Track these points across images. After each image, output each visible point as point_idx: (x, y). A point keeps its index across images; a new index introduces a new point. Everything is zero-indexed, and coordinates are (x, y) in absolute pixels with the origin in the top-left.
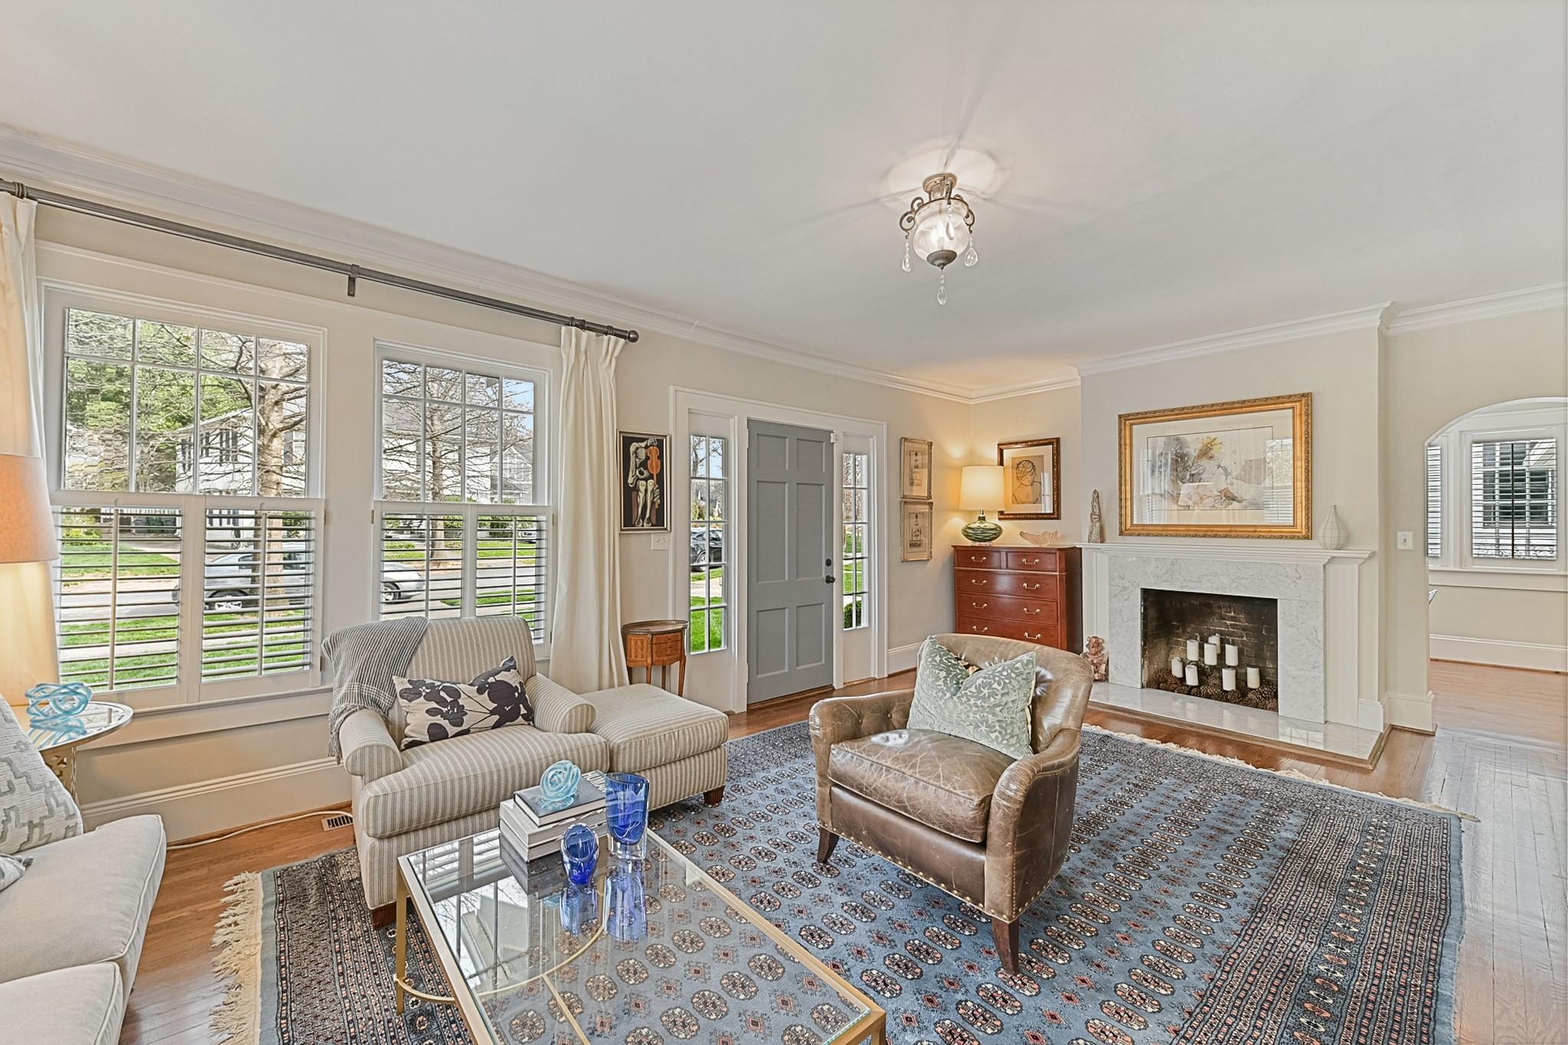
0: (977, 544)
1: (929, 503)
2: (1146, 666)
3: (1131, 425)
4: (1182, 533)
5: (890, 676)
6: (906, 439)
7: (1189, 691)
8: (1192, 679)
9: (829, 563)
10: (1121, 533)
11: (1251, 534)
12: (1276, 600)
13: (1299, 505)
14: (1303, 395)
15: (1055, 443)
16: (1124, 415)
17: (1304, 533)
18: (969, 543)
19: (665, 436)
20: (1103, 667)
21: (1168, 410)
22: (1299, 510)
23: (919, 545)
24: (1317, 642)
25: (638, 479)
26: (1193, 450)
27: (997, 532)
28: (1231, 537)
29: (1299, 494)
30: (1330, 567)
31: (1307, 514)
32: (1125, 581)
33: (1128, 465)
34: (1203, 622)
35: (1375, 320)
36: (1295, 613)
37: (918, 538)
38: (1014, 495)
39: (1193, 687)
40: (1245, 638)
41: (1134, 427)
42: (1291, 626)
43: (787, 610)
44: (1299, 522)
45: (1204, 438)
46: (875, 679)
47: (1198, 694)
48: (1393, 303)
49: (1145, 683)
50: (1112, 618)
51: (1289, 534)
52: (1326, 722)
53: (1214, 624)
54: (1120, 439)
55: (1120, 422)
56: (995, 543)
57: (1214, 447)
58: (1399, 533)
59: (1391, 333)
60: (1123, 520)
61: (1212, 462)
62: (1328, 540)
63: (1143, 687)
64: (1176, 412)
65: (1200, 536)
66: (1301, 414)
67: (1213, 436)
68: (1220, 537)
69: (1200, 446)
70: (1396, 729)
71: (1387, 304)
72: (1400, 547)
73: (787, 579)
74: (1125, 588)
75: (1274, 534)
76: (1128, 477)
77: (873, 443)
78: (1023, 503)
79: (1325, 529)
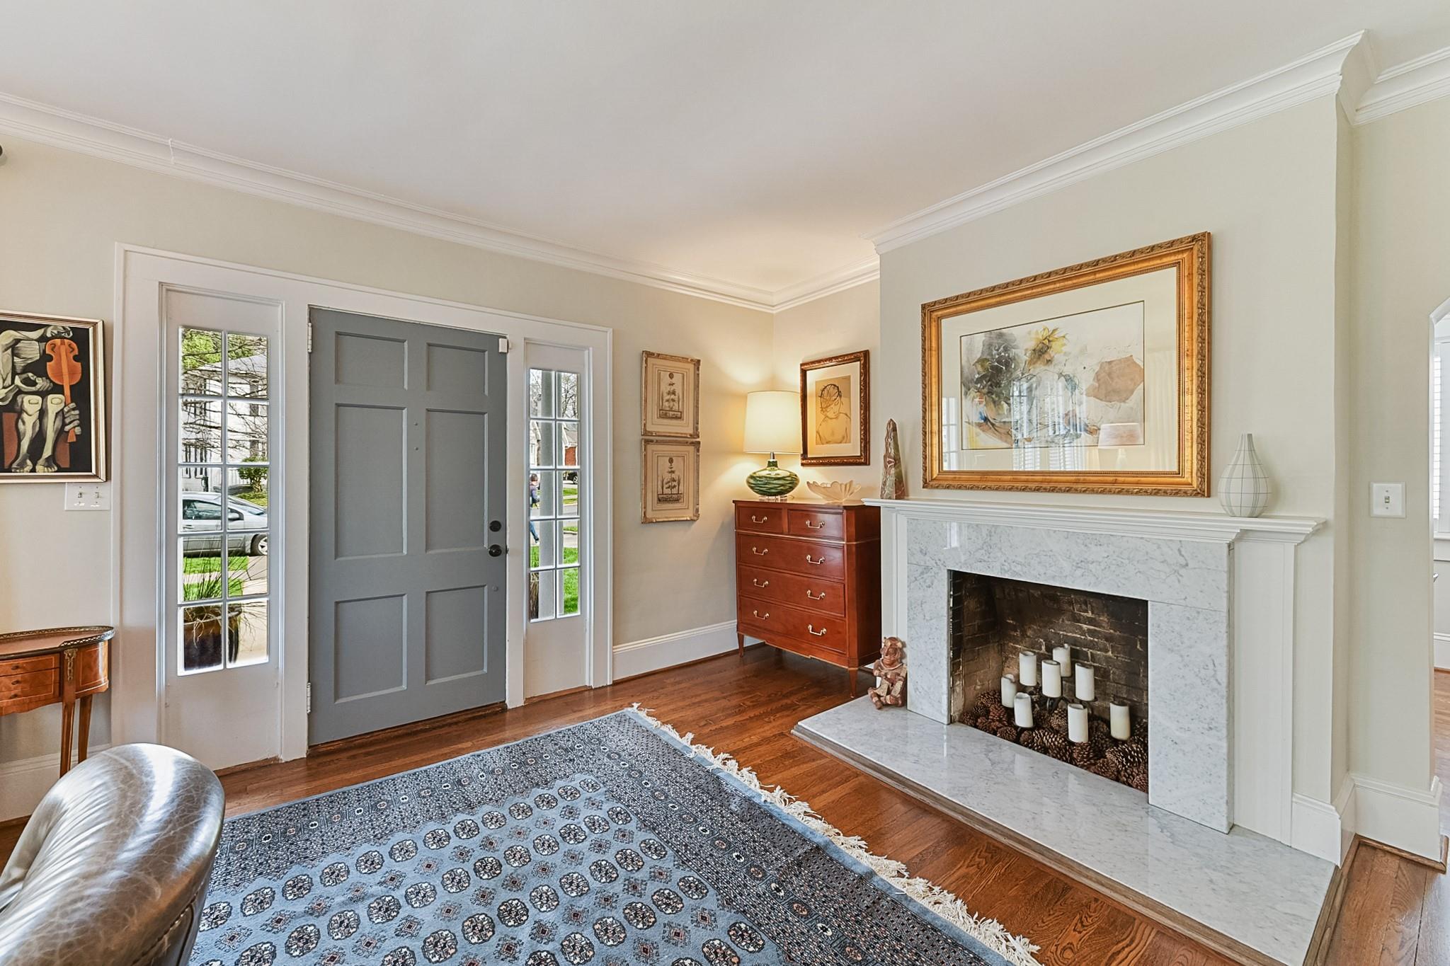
0: (766, 499)
1: (692, 443)
2: (958, 689)
3: (939, 318)
4: (1006, 484)
5: (615, 683)
6: (649, 354)
7: (1018, 736)
8: (1023, 718)
9: (496, 526)
10: (926, 485)
11: (1108, 486)
12: (1147, 601)
13: (1188, 437)
14: (1194, 239)
15: (864, 358)
16: (929, 305)
17: (1195, 485)
18: (757, 497)
19: (95, 324)
20: (899, 685)
21: (986, 290)
22: (1188, 444)
23: (677, 500)
24: (1215, 684)
25: (20, 392)
26: (1023, 347)
27: (792, 482)
28: (1076, 491)
29: (1188, 417)
30: (1241, 548)
31: (1200, 452)
32: (927, 558)
33: (934, 380)
34: (1048, 624)
35: (1328, 79)
36: (1177, 628)
37: (675, 491)
38: (818, 432)
39: (1023, 729)
40: (1110, 653)
41: (944, 321)
42: (1171, 650)
43: (405, 598)
44: (1188, 465)
45: (1038, 331)
46: (590, 689)
47: (1030, 744)
48: (1368, 36)
49: (956, 715)
50: (912, 613)
51: (1169, 488)
52: (1232, 827)
53: (1065, 628)
54: (924, 341)
55: (924, 314)
56: (790, 498)
57: (1053, 344)
58: (1375, 485)
59: (1362, 118)
60: (928, 465)
61: (1051, 368)
62: (1235, 500)
63: (951, 721)
64: (997, 291)
65: (1031, 490)
66: (1191, 274)
67: (1051, 325)
68: (1060, 491)
69: (1032, 344)
70: (1366, 845)
71: (1356, 39)
72: (1378, 510)
73: (405, 552)
74: (927, 569)
75: (1145, 487)
76: (935, 399)
77: (588, 356)
78: (827, 443)
79: (1230, 478)
